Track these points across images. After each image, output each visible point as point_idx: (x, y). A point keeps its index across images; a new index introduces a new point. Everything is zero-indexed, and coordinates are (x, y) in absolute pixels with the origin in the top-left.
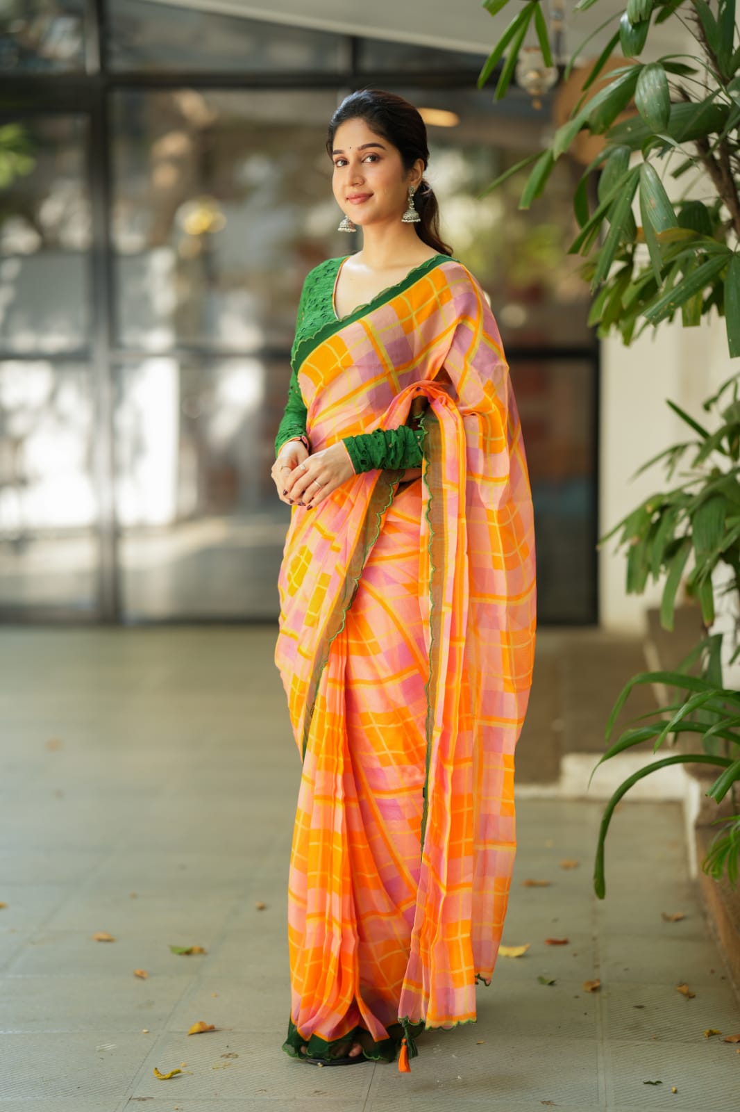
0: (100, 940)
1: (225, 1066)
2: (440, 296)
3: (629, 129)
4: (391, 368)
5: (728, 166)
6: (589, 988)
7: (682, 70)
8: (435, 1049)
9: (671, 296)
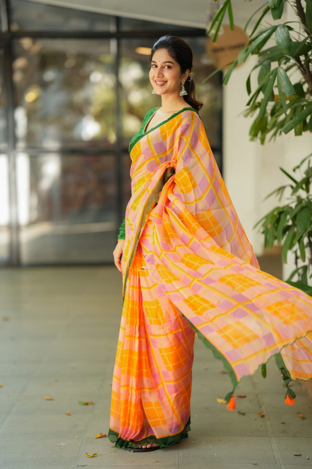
0: (47, 400)
1: (115, 451)
2: (178, 125)
3: (269, 53)
4: (156, 154)
6: (260, 416)
8: (202, 442)
9: (292, 122)
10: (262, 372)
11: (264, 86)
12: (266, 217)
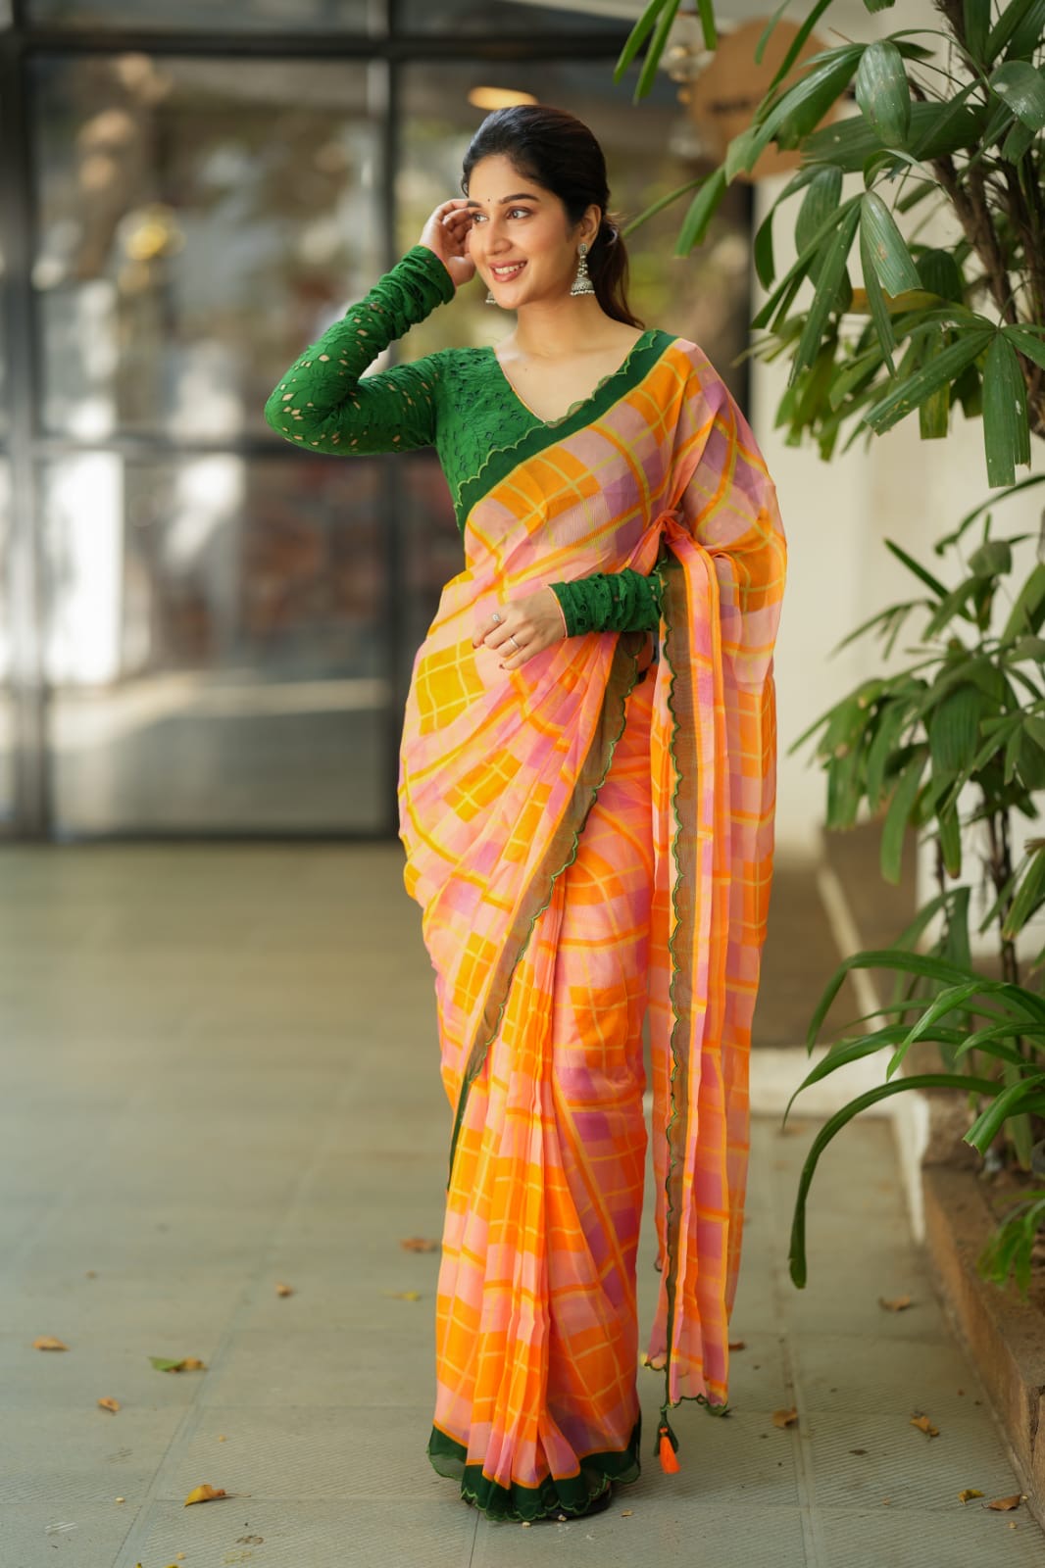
0: (44, 1349)
1: (244, 1556)
3: (838, 140)
5: (980, 193)
6: (782, 1423)
7: (913, 52)
9: (904, 390)
10: (792, 1269)
11: (818, 257)
12: (832, 716)
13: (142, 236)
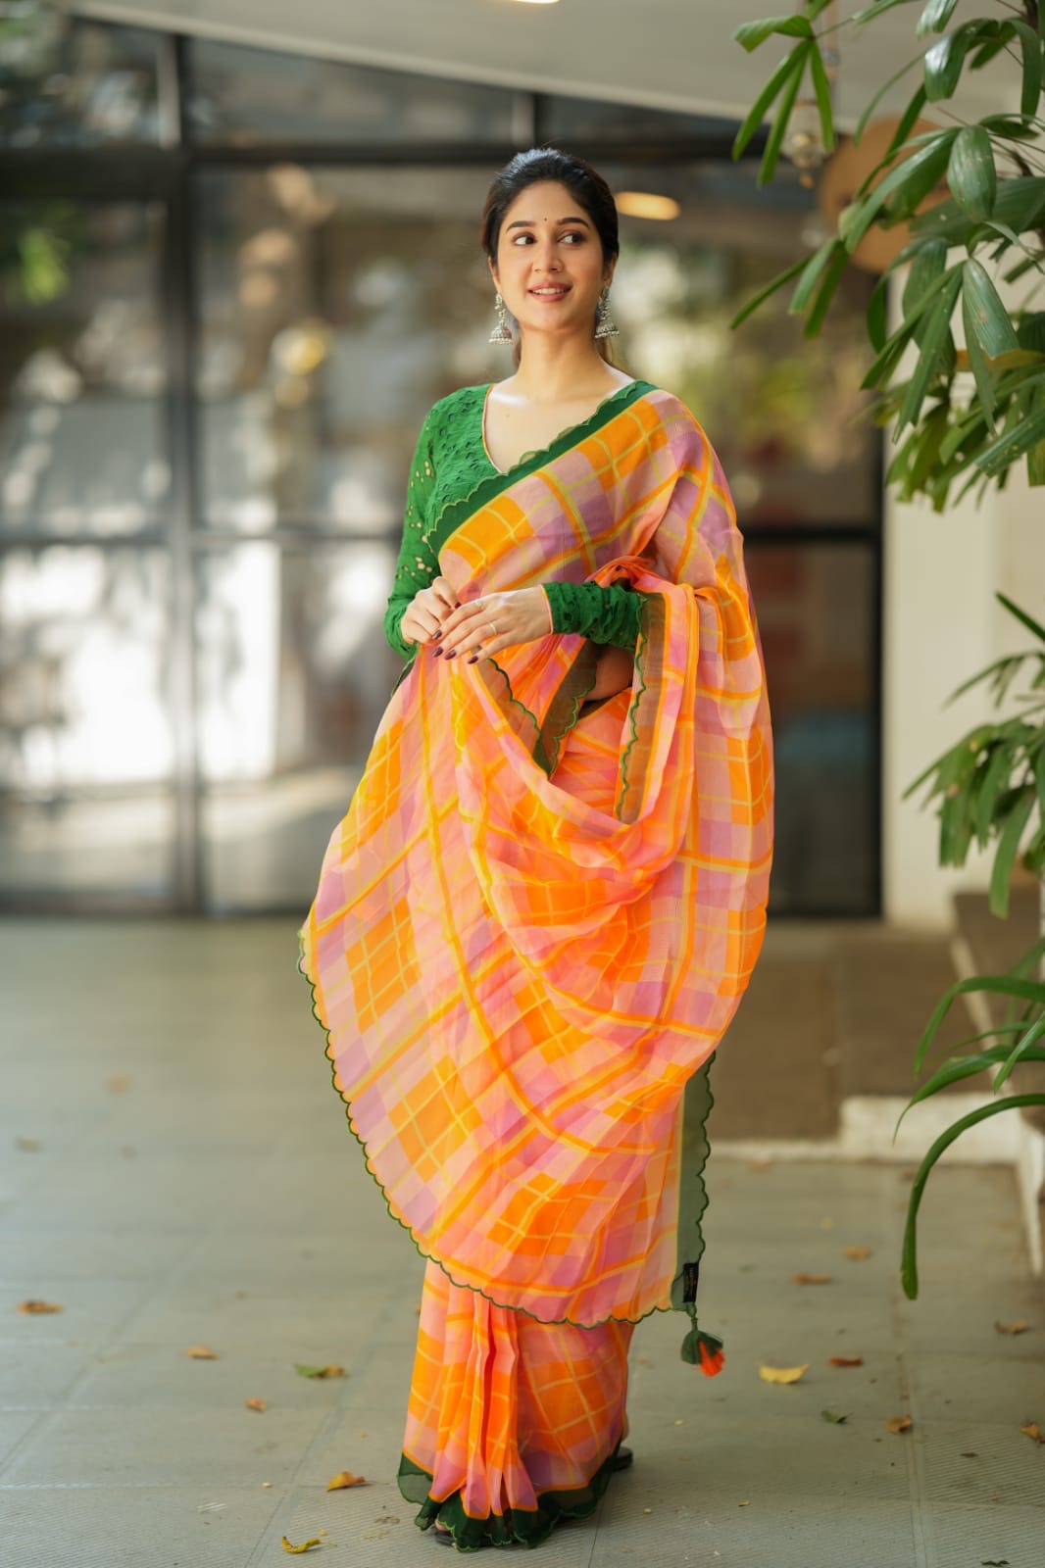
0: (197, 1357)
1: (382, 1534)
2: (652, 438)
3: (943, 218)
4: (586, 539)
6: (896, 1428)
8: (680, 1512)
9: (1013, 437)
10: (904, 1281)
11: (923, 321)
12: (941, 764)
13: (297, 351)
